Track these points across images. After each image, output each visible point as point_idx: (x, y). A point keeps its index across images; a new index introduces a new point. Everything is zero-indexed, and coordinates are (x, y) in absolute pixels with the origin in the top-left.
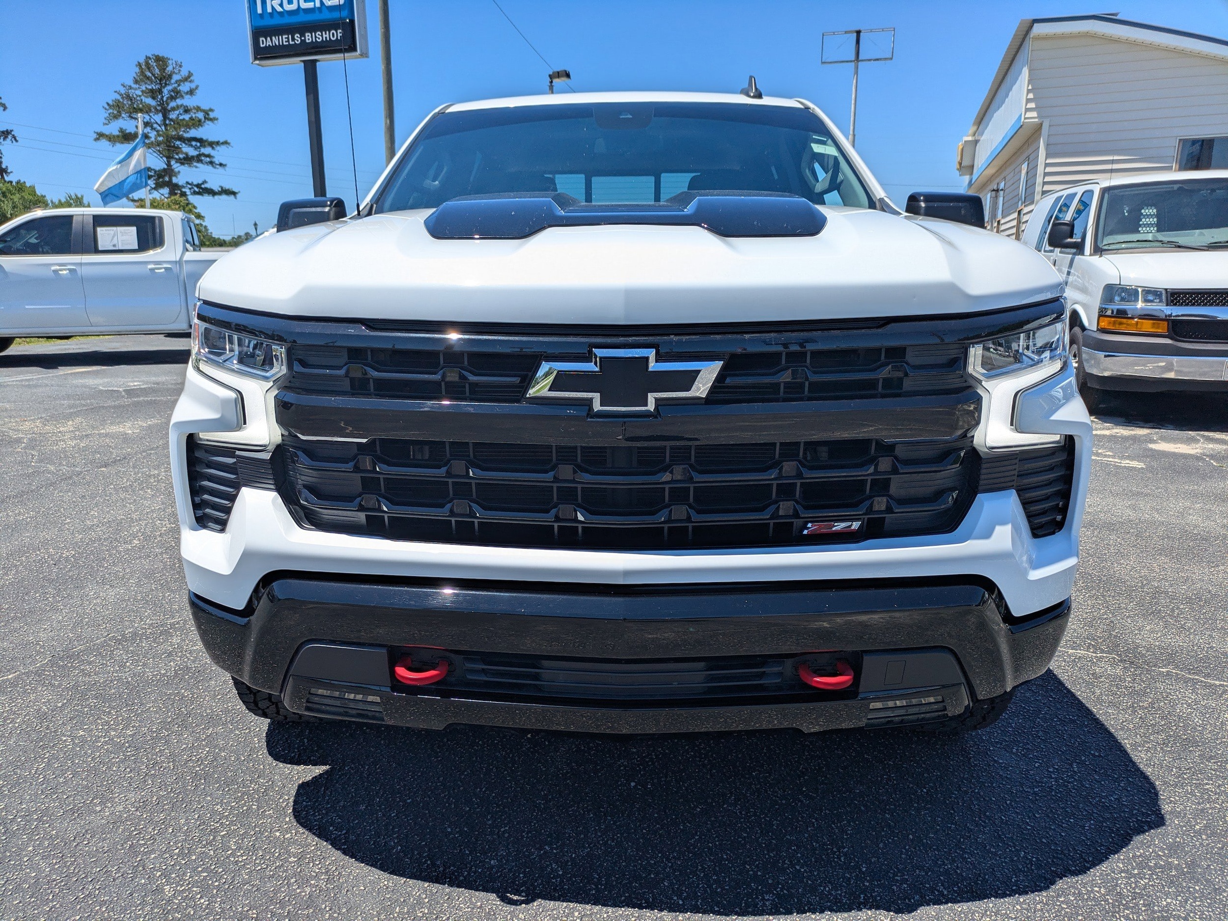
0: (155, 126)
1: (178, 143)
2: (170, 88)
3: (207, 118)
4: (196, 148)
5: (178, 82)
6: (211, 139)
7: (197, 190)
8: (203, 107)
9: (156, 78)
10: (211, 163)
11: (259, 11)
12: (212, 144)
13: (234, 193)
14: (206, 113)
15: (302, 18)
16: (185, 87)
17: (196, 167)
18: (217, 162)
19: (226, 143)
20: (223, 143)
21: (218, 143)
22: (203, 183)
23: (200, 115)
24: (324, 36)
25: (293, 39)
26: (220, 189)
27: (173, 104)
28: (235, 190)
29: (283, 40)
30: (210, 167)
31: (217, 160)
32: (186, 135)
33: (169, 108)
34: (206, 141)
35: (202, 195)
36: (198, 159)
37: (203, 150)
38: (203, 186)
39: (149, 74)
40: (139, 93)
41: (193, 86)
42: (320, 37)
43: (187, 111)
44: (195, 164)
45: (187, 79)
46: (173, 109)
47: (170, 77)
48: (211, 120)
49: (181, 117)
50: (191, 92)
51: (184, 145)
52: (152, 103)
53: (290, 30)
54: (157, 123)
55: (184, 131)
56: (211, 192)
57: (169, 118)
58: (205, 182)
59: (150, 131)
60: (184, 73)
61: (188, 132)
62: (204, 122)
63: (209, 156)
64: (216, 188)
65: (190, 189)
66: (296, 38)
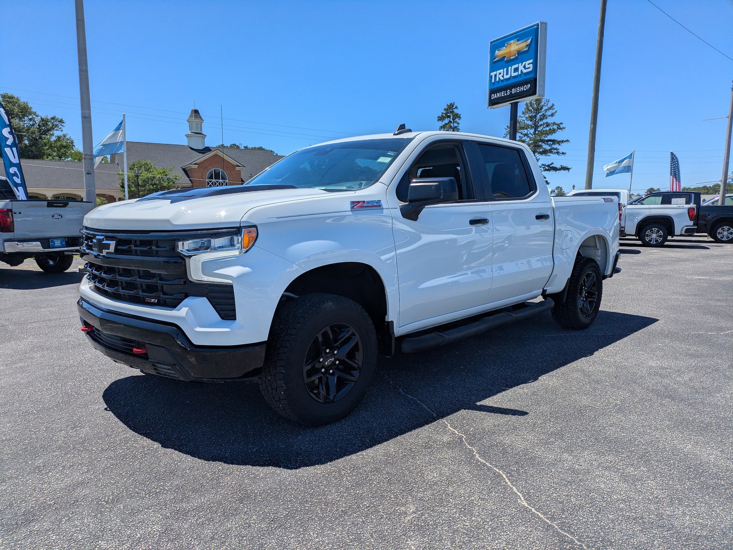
0: (530, 135)
1: (540, 143)
2: (540, 114)
3: (559, 128)
4: (550, 145)
5: (546, 110)
6: (559, 139)
7: (547, 168)
8: (557, 123)
9: (534, 109)
10: (558, 153)
11: (493, 81)
12: (559, 143)
13: (568, 169)
14: (558, 125)
15: (512, 81)
16: (549, 113)
17: (549, 156)
18: (561, 152)
19: (567, 141)
20: (565, 141)
21: (562, 141)
22: (551, 164)
23: (555, 127)
24: (521, 89)
25: (506, 93)
26: (560, 167)
27: (541, 123)
28: (569, 167)
29: (502, 94)
30: (556, 155)
31: (561, 151)
32: (546, 139)
33: (539, 125)
34: (556, 141)
35: (550, 171)
36: (550, 151)
37: (553, 146)
38: (551, 166)
39: (530, 108)
40: (524, 119)
41: (554, 111)
42: (519, 89)
43: (548, 125)
44: (548, 154)
45: (551, 108)
46: (541, 125)
47: (542, 108)
48: (561, 129)
49: (544, 129)
50: (552, 115)
51: (543, 144)
52: (530, 123)
53: (504, 89)
54: (531, 134)
55: (544, 137)
56: (555, 169)
57: (537, 130)
58: (552, 163)
59: (526, 138)
60: (550, 105)
61: (547, 137)
62: (557, 130)
63: (556, 149)
64: (558, 166)
65: (544, 168)
66: (508, 92)
